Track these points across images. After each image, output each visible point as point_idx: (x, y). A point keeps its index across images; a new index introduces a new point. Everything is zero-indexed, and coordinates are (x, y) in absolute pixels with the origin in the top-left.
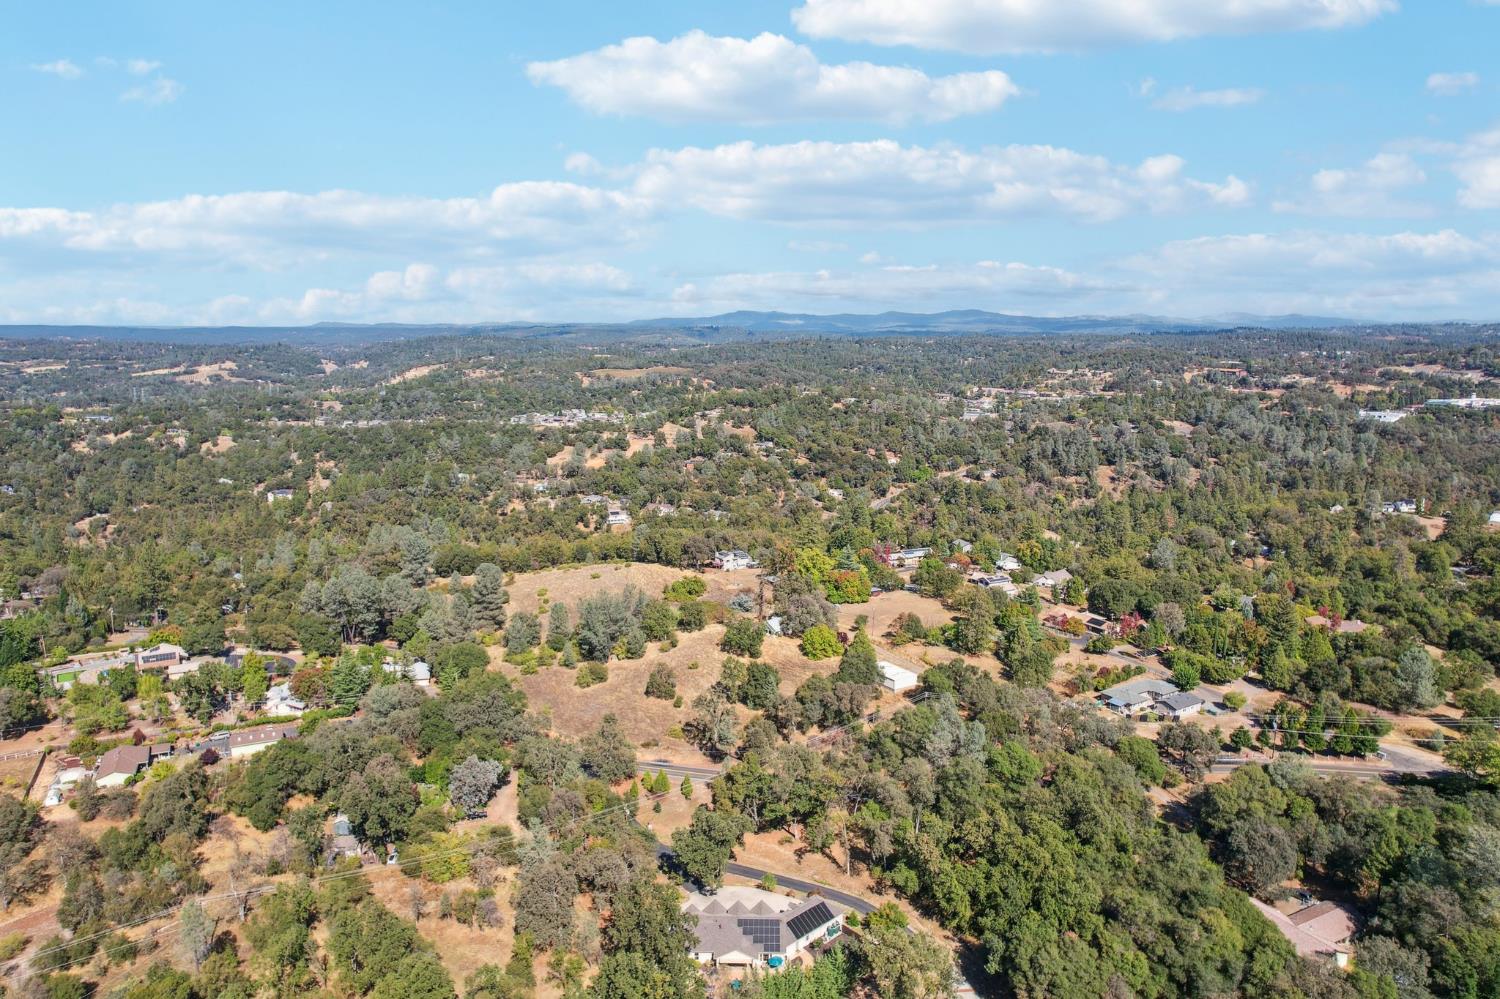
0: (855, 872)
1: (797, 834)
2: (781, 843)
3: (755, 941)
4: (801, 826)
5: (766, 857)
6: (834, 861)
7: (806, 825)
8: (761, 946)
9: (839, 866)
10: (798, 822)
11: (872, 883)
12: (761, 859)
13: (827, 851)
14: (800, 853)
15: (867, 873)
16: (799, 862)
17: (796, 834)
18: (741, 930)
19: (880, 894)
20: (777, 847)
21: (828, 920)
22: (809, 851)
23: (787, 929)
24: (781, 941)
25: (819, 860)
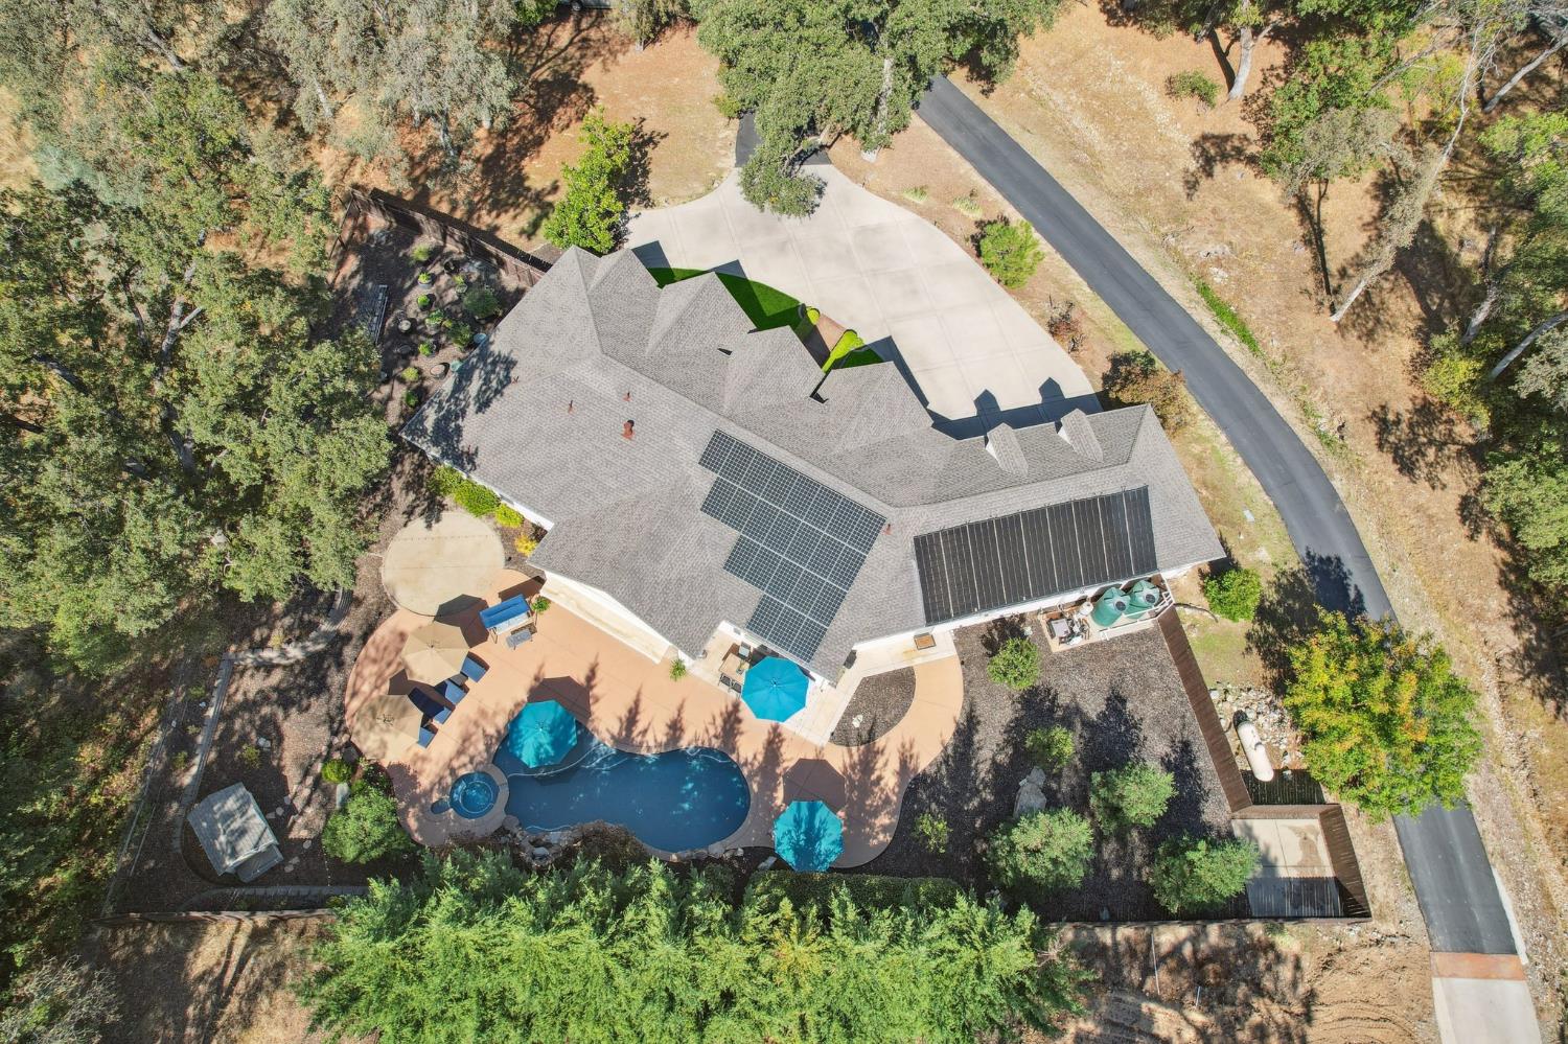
0: (1368, 320)
1: (1247, 78)
2: (1172, 88)
3: (736, 563)
4: (1277, 54)
5: (1095, 116)
6: (1315, 238)
7: (1296, 58)
8: (747, 594)
9: (1321, 267)
10: (1277, 34)
11: (1402, 405)
12: (1078, 121)
14: (1214, 151)
15: (1407, 347)
16: (1192, 186)
17: (1242, 79)
18: (703, 482)
19: (1406, 467)
20: (1154, 98)
21: (1120, 575)
22: (1252, 160)
23: (907, 570)
24: (829, 619)
25: (1265, 210)
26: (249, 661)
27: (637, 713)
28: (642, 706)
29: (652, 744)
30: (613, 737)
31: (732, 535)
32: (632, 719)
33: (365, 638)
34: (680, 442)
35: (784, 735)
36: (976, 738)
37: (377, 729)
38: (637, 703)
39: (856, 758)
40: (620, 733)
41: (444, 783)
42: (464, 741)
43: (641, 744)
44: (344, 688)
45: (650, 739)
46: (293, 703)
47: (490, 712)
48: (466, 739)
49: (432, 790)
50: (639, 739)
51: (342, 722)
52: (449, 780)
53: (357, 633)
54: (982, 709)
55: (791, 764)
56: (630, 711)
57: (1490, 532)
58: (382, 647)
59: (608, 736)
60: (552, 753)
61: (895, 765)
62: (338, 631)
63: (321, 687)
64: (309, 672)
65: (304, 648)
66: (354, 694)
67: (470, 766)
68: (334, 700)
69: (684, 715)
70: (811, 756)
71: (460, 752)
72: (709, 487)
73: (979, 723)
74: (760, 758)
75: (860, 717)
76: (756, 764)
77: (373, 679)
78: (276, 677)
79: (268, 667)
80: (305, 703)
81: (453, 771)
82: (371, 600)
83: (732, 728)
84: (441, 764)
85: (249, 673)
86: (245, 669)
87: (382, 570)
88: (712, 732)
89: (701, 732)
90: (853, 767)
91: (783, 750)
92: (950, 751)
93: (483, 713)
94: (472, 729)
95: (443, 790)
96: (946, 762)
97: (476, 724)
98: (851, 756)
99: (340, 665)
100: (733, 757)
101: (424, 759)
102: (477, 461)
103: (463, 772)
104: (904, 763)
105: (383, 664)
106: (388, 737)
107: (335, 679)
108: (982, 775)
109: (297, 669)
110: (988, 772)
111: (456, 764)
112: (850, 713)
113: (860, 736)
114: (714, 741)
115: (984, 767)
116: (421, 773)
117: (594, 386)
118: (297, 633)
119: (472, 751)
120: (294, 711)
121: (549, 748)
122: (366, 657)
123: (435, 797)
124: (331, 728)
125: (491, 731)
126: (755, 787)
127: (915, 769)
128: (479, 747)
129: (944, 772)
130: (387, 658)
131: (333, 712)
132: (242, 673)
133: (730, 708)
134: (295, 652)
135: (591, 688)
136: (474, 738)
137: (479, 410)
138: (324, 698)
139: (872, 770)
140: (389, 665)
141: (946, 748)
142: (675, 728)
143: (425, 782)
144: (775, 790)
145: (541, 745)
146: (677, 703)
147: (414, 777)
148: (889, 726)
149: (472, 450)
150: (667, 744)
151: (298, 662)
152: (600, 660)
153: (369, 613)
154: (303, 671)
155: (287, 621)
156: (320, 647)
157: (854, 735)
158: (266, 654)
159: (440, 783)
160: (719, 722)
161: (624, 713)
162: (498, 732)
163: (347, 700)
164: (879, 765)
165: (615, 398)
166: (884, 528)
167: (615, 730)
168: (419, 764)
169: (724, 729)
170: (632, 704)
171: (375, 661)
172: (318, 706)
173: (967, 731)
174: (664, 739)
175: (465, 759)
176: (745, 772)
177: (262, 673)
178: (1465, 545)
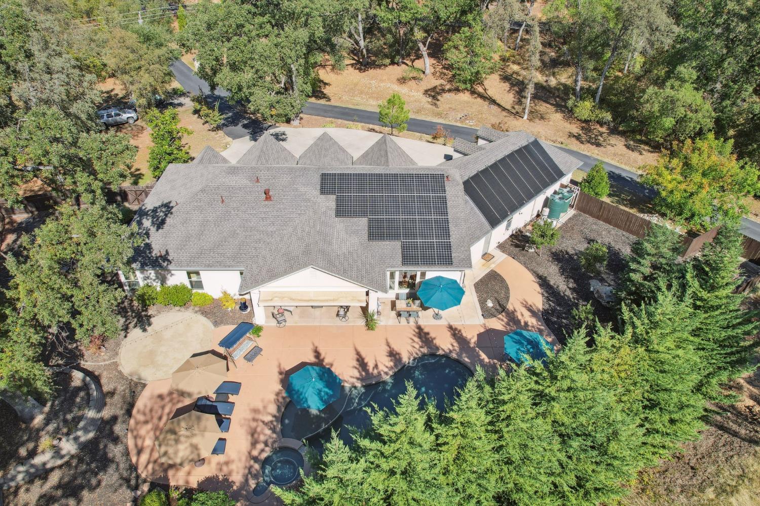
0: (538, 115)
6: (493, 102)
8: (392, 248)
9: (504, 109)
11: (575, 130)
13: (480, 89)
14: (434, 93)
17: (427, 65)
18: (330, 202)
20: (395, 85)
21: (553, 181)
22: (450, 91)
23: (466, 202)
24: (448, 236)
25: (468, 102)
26: (20, 477)
27: (363, 359)
28: (363, 354)
29: (386, 370)
30: (358, 379)
31: (363, 222)
32: (362, 363)
33: (129, 413)
34: (302, 189)
35: (459, 328)
36: (552, 283)
37: (182, 439)
38: (358, 353)
39: (505, 320)
40: (361, 375)
41: (254, 472)
42: (252, 435)
43: (379, 374)
44: (127, 453)
45: (381, 367)
46: (82, 488)
47: (260, 407)
48: (253, 433)
49: (247, 480)
50: (376, 372)
51: (138, 477)
52: (257, 466)
53: (120, 413)
54: (541, 271)
55: (475, 339)
56: (358, 360)
57: (644, 150)
58: (147, 411)
59: (355, 380)
60: (331, 392)
61: (527, 314)
62: (102, 418)
63: (105, 462)
64: (87, 459)
65: (76, 439)
66: (139, 452)
67: (267, 449)
68: (122, 466)
69: (393, 346)
70: (482, 330)
71: (254, 444)
72: (334, 203)
73: (546, 277)
74: (456, 344)
75: (489, 301)
76: (457, 349)
77: (152, 434)
78: (54, 478)
79: (43, 473)
80: (94, 482)
81: (256, 459)
82: (120, 388)
83: (427, 339)
84: (244, 458)
85: (22, 490)
86: (18, 488)
87: (120, 368)
88: (417, 346)
89: (410, 349)
90: (508, 324)
91: (464, 335)
92: (546, 295)
93: (256, 411)
94: (254, 424)
95: (255, 476)
96: (549, 300)
97: (254, 420)
98: (502, 320)
99: (116, 440)
100: (441, 352)
101: (227, 463)
102: (170, 258)
103: (264, 455)
104: (530, 310)
105: (155, 421)
106: (195, 440)
107: (115, 451)
108: (571, 296)
109: (74, 462)
110: (572, 294)
111: (255, 453)
112: (482, 303)
113: (497, 310)
114: (422, 350)
115: (568, 293)
116: (230, 473)
117: (233, 184)
118: (65, 430)
119: (262, 438)
120: (85, 493)
121: (326, 390)
122: (137, 423)
123: (252, 484)
124: (129, 487)
125: (268, 418)
126: (466, 359)
127: (539, 310)
128: (266, 433)
129: (552, 304)
130: (156, 416)
131: (125, 474)
132: (16, 493)
133: (417, 330)
134: (68, 447)
135: (323, 360)
136: (259, 429)
137: (158, 228)
138: (111, 470)
139: (519, 321)
140: (160, 418)
141: (542, 294)
142: (393, 355)
143: (237, 478)
144: (479, 356)
145: (320, 391)
146: (384, 342)
147: (226, 480)
148: (507, 298)
149: (163, 253)
150: (396, 365)
151: (72, 457)
152: (316, 344)
153: (124, 397)
154: (81, 460)
155: (51, 428)
156: (91, 435)
157: (493, 310)
158: (38, 460)
159: (250, 473)
160: (416, 339)
161: (355, 363)
162: (274, 416)
163: (134, 460)
164: (520, 317)
165: (249, 184)
166: (445, 178)
167: (357, 374)
168: (225, 469)
169: (422, 341)
170: (356, 356)
171: (146, 422)
172: (109, 477)
173: (544, 282)
174: (392, 364)
175: (260, 446)
176: (454, 355)
177: (38, 483)
178: (641, 157)
